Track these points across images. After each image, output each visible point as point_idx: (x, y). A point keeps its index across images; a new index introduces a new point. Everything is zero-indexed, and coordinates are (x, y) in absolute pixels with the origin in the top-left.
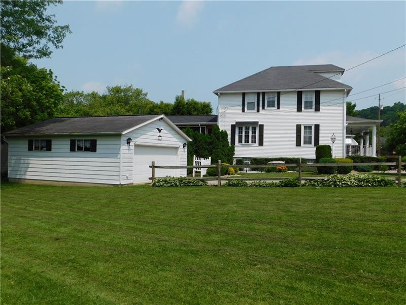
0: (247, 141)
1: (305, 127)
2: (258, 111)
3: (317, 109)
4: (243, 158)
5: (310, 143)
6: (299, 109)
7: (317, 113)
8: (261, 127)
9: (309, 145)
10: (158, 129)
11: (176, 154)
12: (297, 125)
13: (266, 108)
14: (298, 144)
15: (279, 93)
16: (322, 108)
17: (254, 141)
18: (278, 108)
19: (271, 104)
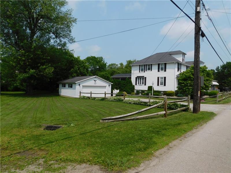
0: (140, 84)
1: (161, 78)
2: (144, 72)
3: (165, 71)
4: (139, 90)
5: (163, 85)
6: (159, 71)
7: (165, 72)
8: (145, 78)
9: (162, 85)
10: (95, 81)
11: (105, 88)
12: (158, 77)
13: (147, 70)
14: (158, 85)
15: (151, 65)
16: (167, 70)
17: (143, 84)
18: (151, 71)
19: (149, 69)
